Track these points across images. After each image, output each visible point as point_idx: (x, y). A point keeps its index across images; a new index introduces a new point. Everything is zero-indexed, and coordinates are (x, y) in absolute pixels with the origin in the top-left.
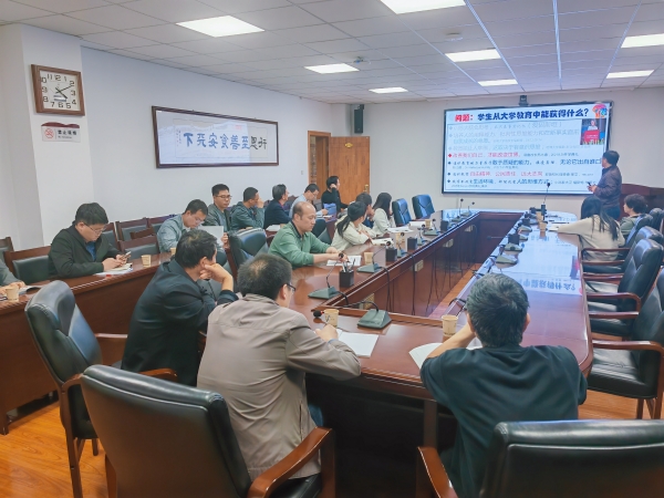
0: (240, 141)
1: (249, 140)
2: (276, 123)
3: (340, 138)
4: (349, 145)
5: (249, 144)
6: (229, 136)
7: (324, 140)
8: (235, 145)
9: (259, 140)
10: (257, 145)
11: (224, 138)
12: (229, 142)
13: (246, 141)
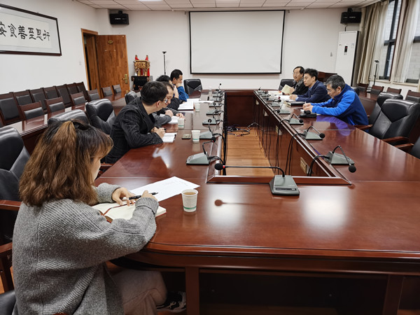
0: (27, 31)
1: (35, 31)
2: (56, 19)
3: (105, 36)
5: (35, 35)
6: (17, 27)
7: (93, 38)
8: (23, 36)
9: (43, 32)
10: (42, 37)
11: (12, 28)
12: (17, 32)
13: (33, 32)
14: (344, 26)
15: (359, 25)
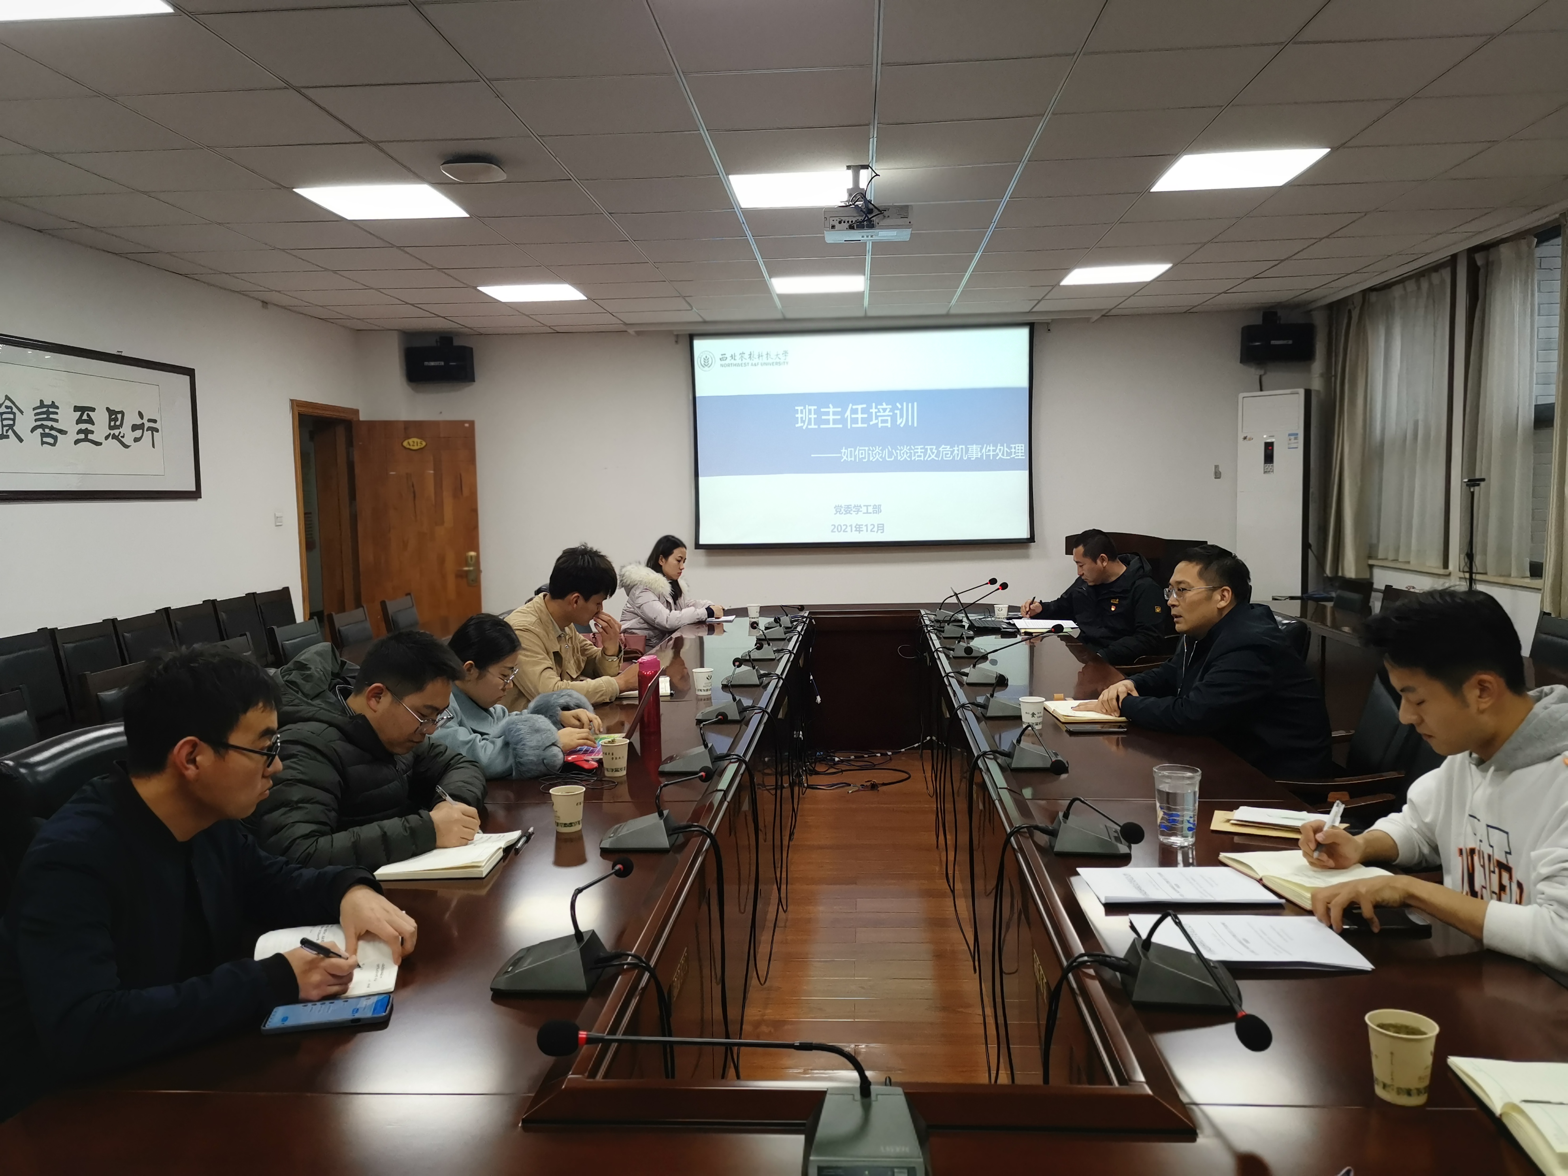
0: (67, 419)
1: (101, 418)
2: (190, 373)
3: (387, 426)
4: (415, 443)
5: (100, 429)
6: (27, 402)
7: (341, 432)
8: (50, 436)
9: (131, 419)
10: (129, 436)
11: (8, 409)
12: (26, 422)
13: (90, 421)
14: (1252, 373)
15: (1309, 370)
